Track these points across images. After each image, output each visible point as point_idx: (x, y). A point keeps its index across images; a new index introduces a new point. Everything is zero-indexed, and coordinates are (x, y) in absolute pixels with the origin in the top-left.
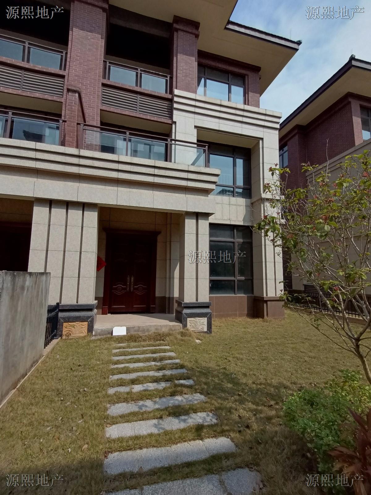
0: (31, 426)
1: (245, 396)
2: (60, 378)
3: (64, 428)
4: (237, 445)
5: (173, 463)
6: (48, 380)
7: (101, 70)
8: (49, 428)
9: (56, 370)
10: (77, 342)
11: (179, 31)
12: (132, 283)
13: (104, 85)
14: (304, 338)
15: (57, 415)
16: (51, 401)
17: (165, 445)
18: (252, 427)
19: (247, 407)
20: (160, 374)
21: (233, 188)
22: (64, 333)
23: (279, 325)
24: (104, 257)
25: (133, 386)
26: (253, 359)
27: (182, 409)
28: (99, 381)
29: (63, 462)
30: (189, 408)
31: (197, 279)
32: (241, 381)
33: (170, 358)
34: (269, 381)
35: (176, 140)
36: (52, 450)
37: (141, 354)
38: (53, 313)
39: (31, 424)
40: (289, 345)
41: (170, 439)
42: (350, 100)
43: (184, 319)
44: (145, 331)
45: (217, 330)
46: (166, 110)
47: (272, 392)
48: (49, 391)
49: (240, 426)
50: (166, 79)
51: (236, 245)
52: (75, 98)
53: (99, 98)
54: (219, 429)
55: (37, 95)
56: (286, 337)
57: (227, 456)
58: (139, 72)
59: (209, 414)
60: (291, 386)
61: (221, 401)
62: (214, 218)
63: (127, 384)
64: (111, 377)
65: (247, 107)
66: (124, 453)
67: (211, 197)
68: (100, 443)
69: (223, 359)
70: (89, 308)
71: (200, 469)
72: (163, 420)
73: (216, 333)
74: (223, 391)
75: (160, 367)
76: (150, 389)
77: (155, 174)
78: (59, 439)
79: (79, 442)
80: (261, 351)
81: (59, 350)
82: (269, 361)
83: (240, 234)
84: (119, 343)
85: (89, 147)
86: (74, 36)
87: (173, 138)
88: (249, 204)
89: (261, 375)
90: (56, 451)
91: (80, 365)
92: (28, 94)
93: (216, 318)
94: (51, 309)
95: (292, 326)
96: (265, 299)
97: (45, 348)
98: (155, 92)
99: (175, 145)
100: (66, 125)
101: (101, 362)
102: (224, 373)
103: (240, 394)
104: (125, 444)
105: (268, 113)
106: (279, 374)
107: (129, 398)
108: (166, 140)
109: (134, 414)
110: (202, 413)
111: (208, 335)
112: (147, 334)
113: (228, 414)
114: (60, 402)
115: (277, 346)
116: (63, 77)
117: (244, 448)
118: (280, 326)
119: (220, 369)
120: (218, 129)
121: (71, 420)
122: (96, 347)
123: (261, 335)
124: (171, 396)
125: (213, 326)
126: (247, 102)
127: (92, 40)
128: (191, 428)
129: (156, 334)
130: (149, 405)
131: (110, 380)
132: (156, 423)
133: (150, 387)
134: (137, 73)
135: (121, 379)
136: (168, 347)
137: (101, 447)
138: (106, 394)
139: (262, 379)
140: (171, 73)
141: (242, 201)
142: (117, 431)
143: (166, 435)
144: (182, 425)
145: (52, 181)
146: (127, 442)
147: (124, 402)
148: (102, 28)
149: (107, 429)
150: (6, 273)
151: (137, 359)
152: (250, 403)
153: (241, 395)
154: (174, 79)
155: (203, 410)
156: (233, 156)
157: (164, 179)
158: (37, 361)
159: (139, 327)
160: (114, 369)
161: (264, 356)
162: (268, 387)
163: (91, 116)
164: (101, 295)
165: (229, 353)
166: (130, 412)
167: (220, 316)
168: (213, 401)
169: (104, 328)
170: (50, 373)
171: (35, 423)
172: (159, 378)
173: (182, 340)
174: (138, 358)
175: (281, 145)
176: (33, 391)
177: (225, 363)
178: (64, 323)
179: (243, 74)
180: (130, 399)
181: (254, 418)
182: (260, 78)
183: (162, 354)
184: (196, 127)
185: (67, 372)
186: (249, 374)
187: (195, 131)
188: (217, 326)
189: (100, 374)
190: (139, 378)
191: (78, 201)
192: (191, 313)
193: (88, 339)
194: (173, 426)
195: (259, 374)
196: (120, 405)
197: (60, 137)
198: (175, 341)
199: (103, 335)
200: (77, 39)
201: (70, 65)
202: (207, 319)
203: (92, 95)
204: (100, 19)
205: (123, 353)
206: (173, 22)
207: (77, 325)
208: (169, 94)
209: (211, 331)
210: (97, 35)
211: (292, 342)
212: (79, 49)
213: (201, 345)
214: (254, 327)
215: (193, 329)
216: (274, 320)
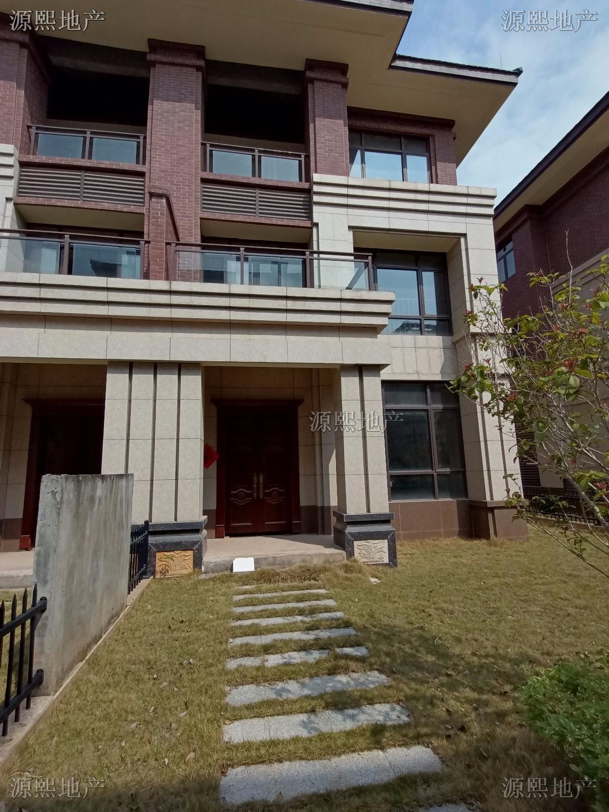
0: (107, 720)
1: (458, 678)
2: (152, 642)
3: (158, 724)
4: (444, 760)
5: (333, 788)
6: (134, 646)
7: (199, 159)
8: (134, 725)
9: (147, 629)
10: (179, 583)
11: (315, 81)
12: (262, 486)
13: (204, 181)
14: (565, 574)
15: (146, 704)
16: (138, 680)
17: (320, 757)
18: (470, 728)
19: (462, 696)
20: (310, 636)
21: (420, 320)
22: (158, 569)
23: (519, 551)
24: (216, 445)
25: (267, 657)
26: (472, 612)
27: (349, 697)
28: (211, 648)
29: (157, 781)
30: (361, 697)
31: (366, 474)
32: (451, 650)
33: (327, 609)
34: (501, 651)
35: (319, 253)
36: (140, 760)
37: (278, 603)
38: (140, 538)
39: (106, 717)
40: (539, 586)
41: (329, 747)
43: (348, 543)
44: (286, 563)
45: (407, 561)
46: (301, 207)
47: (507, 670)
48: (135, 664)
49: (450, 727)
50: (299, 160)
51: (432, 414)
52: (162, 206)
53: (198, 201)
54: (411, 733)
55: (106, 205)
56: (533, 573)
57: (427, 779)
58: (257, 154)
59: (394, 708)
60: (541, 658)
61: (416, 685)
62: (390, 372)
63: (256, 653)
64: (231, 640)
65: (435, 187)
66: (253, 767)
67: (381, 337)
68: (214, 750)
69: (417, 611)
70: (194, 529)
71: (379, 799)
72: (316, 716)
73: (405, 566)
74: (420, 667)
75: (310, 625)
76: (295, 661)
77: (288, 308)
78: (150, 743)
79: (181, 749)
80: (487, 598)
81: (151, 596)
82: (501, 616)
83: (438, 395)
84: (244, 584)
85: (186, 276)
86: (155, 111)
87: (315, 249)
88: (449, 344)
89: (488, 639)
90: (146, 762)
91: (183, 621)
92: (92, 205)
93: (404, 539)
94: (137, 532)
95: (544, 552)
96: (489, 506)
97: (129, 593)
98: (283, 182)
99: (319, 259)
100: (150, 248)
101: (215, 616)
102: (421, 637)
103: (449, 673)
104: (254, 753)
105: (471, 192)
106: (521, 639)
107: (260, 677)
108: (304, 254)
109: (268, 704)
110: (383, 704)
111: (392, 570)
112: (288, 569)
113: (429, 707)
114: (152, 682)
115: (517, 589)
116: (142, 174)
117: (455, 765)
118: (520, 554)
119: (413, 629)
120: (387, 227)
121: (168, 712)
122: (207, 591)
123: (487, 568)
124: (329, 675)
125: (398, 552)
126: (434, 179)
127: (182, 113)
128: (364, 730)
129: (303, 569)
130: (293, 689)
131: (229, 646)
132: (305, 720)
133: (295, 658)
134: (254, 156)
135: (247, 644)
136: (322, 591)
137: (215, 757)
138: (223, 670)
139: (489, 649)
140: (307, 150)
141: (436, 341)
142: (242, 732)
143: (321, 740)
144: (349, 725)
145: (132, 333)
146: (258, 749)
147: (252, 683)
148: (196, 93)
149: (225, 728)
150: (67, 479)
151: (273, 611)
152: (468, 689)
153: (451, 675)
154: (312, 158)
155: (384, 700)
156: (416, 268)
157: (303, 315)
158: (118, 615)
159: (274, 558)
160: (236, 627)
161: (492, 606)
162: (500, 661)
163: (186, 229)
164: (213, 506)
165: (429, 601)
166: (261, 700)
167: (411, 537)
168: (401, 685)
169: (219, 560)
170: (137, 634)
171: (114, 717)
172: (309, 643)
173: (347, 579)
174: (274, 609)
175: (498, 242)
176: (111, 664)
177: (421, 618)
178: (157, 554)
179: (426, 135)
181: (473, 715)
182: (454, 138)
183: (314, 603)
184: (350, 228)
185: (163, 632)
186: (466, 639)
187: (350, 235)
188: (406, 555)
189: (214, 635)
190: (276, 642)
191: (171, 360)
192: (360, 533)
193: (195, 578)
194: (333, 726)
195: (483, 639)
196: (246, 687)
197: (142, 266)
198: (335, 581)
199: (218, 572)
200: (159, 114)
201: (152, 156)
202: (388, 542)
203: (187, 198)
204: (192, 82)
205: (250, 601)
206: (306, 69)
207: (177, 554)
208: (306, 182)
209: (397, 562)
210: (188, 105)
211: (544, 581)
212: (163, 129)
213: (379, 587)
214: (473, 555)
215: (365, 560)
216: (509, 542)
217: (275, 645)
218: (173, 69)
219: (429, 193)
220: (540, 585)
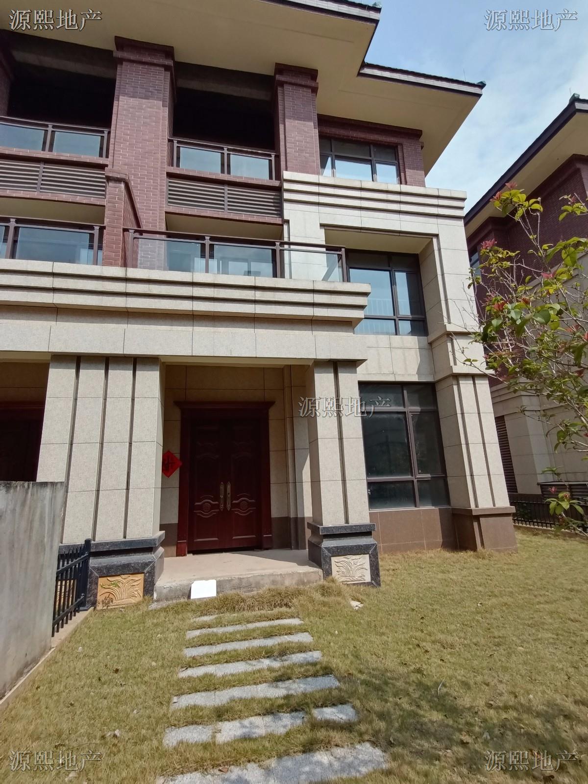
1: (477, 747)
2: (72, 701)
6: (46, 708)
7: (166, 153)
9: (71, 681)
10: (124, 616)
11: (285, 85)
12: (229, 496)
13: (170, 175)
14: (566, 589)
20: (277, 692)
21: (395, 320)
22: (100, 598)
23: (509, 564)
24: (178, 451)
25: (220, 725)
26: (476, 645)
28: (148, 712)
31: (344, 481)
32: (459, 702)
33: (302, 648)
34: (522, 700)
35: (290, 244)
37: (242, 640)
38: (78, 560)
40: (542, 606)
42: (578, 166)
43: (325, 559)
44: (253, 586)
45: (390, 578)
46: (272, 204)
47: (539, 732)
50: (269, 160)
51: (409, 416)
52: (120, 191)
53: (164, 195)
55: (64, 197)
56: (531, 590)
58: (226, 152)
62: (365, 372)
63: (206, 719)
64: (175, 699)
65: (405, 188)
69: (411, 646)
70: (146, 547)
73: (389, 585)
74: (423, 732)
75: (280, 673)
76: (257, 733)
77: (257, 299)
80: (489, 624)
81: (86, 634)
82: (510, 648)
83: (416, 397)
84: (203, 614)
86: (121, 106)
87: (286, 240)
88: (425, 344)
89: (501, 682)
91: (118, 670)
92: (50, 197)
93: (385, 553)
94: (69, 554)
95: (536, 564)
96: (474, 513)
97: (53, 635)
98: (253, 179)
99: (290, 250)
100: (105, 234)
101: (160, 663)
102: (420, 684)
103: (463, 738)
105: (441, 194)
106: (540, 678)
107: (207, 760)
108: (273, 244)
111: (375, 590)
112: (255, 593)
115: (519, 611)
116: (103, 166)
118: (512, 567)
119: (409, 673)
120: (360, 226)
122: (156, 625)
123: (480, 586)
124: (304, 752)
125: (381, 569)
126: (403, 180)
127: (149, 109)
129: (274, 593)
130: (255, 778)
131: (171, 709)
133: (258, 727)
134: (222, 154)
135: (194, 707)
136: (295, 622)
138: (159, 748)
139: (506, 695)
140: (277, 150)
141: (412, 341)
145: (81, 324)
147: (196, 770)
148: (164, 91)
151: (233, 653)
153: (467, 743)
154: (282, 158)
156: (389, 269)
158: (35, 661)
159: (240, 579)
160: (183, 680)
161: (496, 634)
162: (526, 716)
163: (150, 223)
164: (174, 520)
165: (422, 631)
167: (392, 550)
168: (405, 768)
169: (174, 584)
172: (277, 703)
173: (324, 604)
174: (235, 651)
177: (417, 657)
178: (100, 579)
179: (394, 143)
180: (209, 762)
182: (422, 147)
183: (285, 639)
184: (322, 225)
185: (91, 686)
186: (475, 684)
187: (322, 232)
188: (388, 571)
189: (153, 692)
190: (233, 703)
191: (125, 353)
192: (337, 548)
193: (144, 608)
195: (496, 681)
196: (187, 778)
198: (311, 608)
199: (172, 599)
200: (125, 110)
201: (116, 149)
202: (370, 557)
203: (152, 191)
204: (160, 80)
205: (206, 639)
206: (275, 74)
207: (124, 580)
208: (276, 180)
209: (380, 581)
210: (155, 102)
211: (546, 598)
212: (129, 124)
213: (362, 613)
214: (462, 570)
215: (344, 579)
216: (497, 553)
217: (231, 708)
218: (140, 67)
219: (400, 193)
220: (542, 604)
